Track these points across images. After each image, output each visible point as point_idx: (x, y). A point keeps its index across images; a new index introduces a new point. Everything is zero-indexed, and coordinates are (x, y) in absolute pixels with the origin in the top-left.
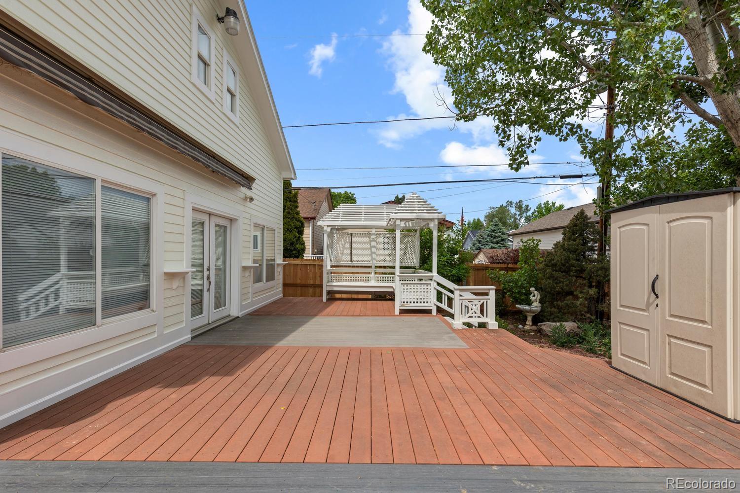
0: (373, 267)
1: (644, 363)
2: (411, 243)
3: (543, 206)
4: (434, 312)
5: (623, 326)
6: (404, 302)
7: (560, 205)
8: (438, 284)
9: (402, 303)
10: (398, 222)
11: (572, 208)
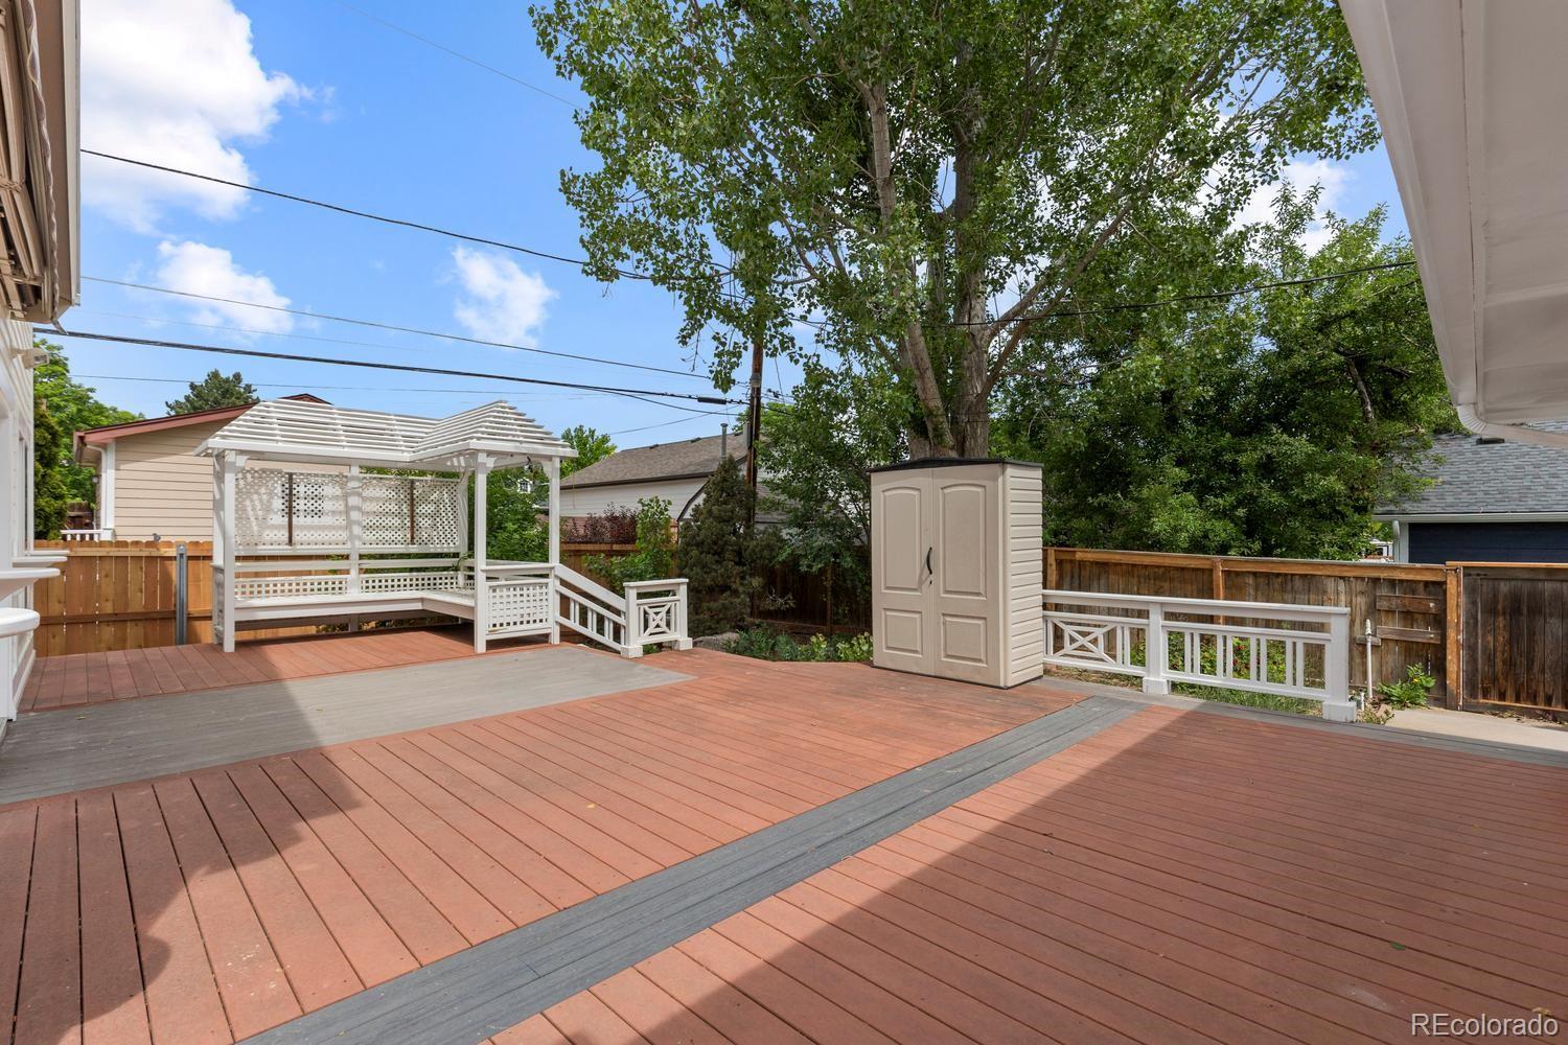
0: (354, 557)
1: (916, 652)
2: (447, 501)
3: (573, 434)
4: (555, 639)
5: (888, 613)
6: (495, 625)
7: (604, 436)
8: (564, 583)
9: (492, 628)
10: (482, 458)
11: (657, 446)
